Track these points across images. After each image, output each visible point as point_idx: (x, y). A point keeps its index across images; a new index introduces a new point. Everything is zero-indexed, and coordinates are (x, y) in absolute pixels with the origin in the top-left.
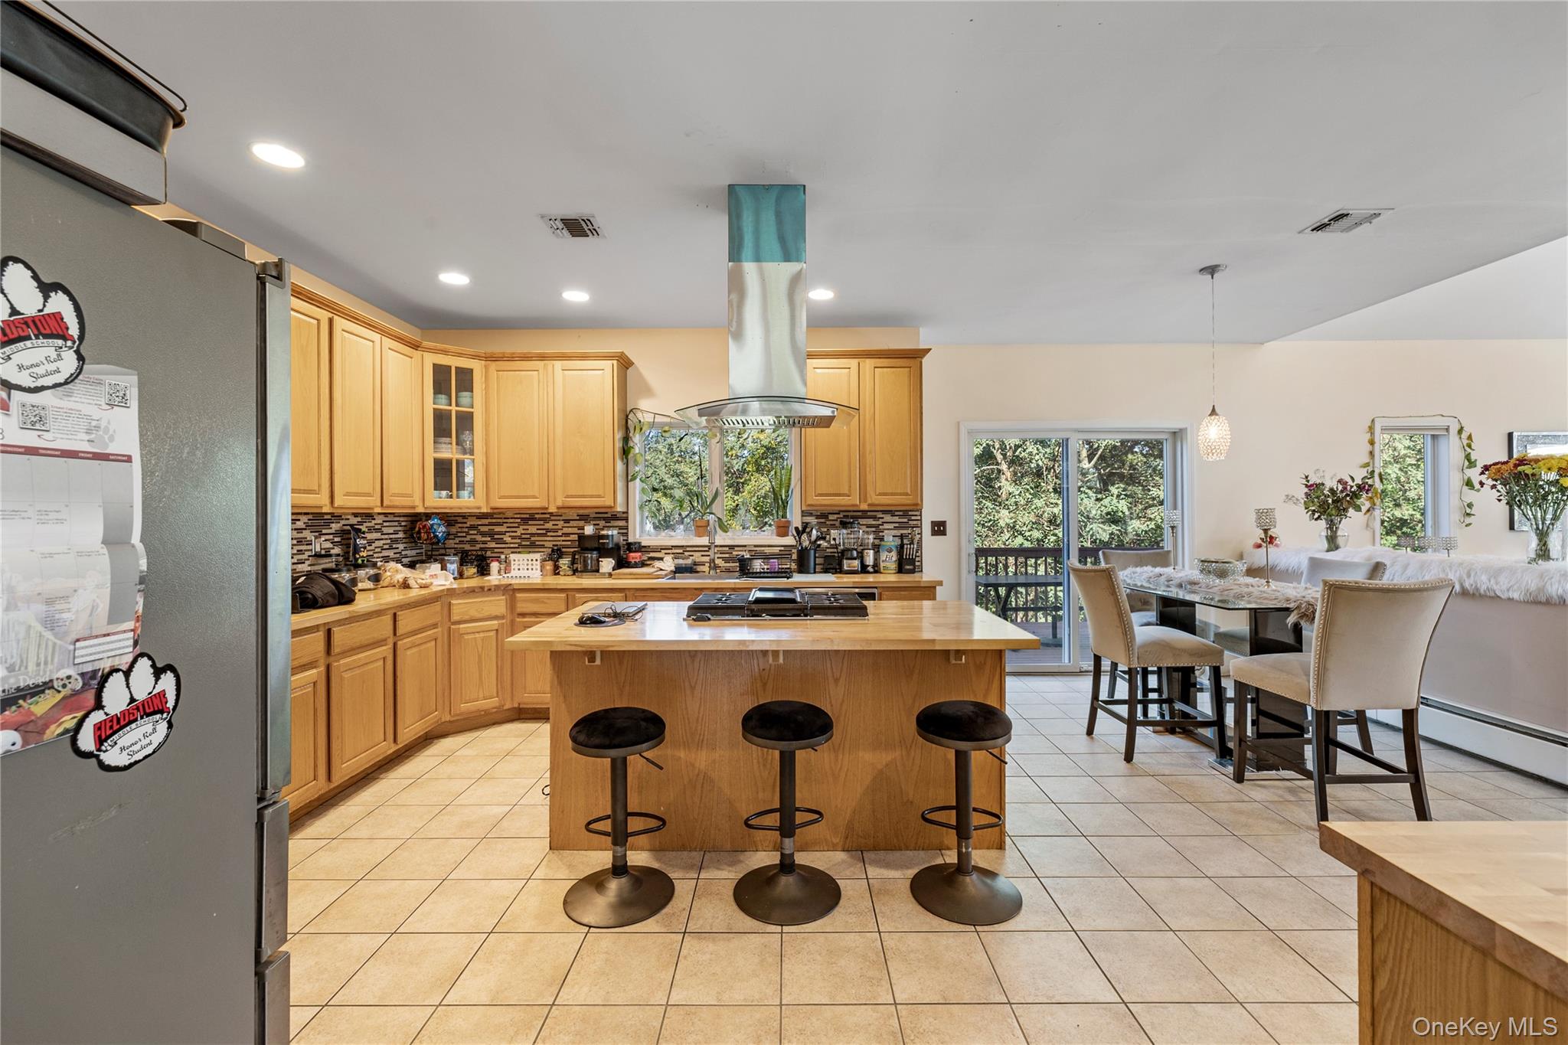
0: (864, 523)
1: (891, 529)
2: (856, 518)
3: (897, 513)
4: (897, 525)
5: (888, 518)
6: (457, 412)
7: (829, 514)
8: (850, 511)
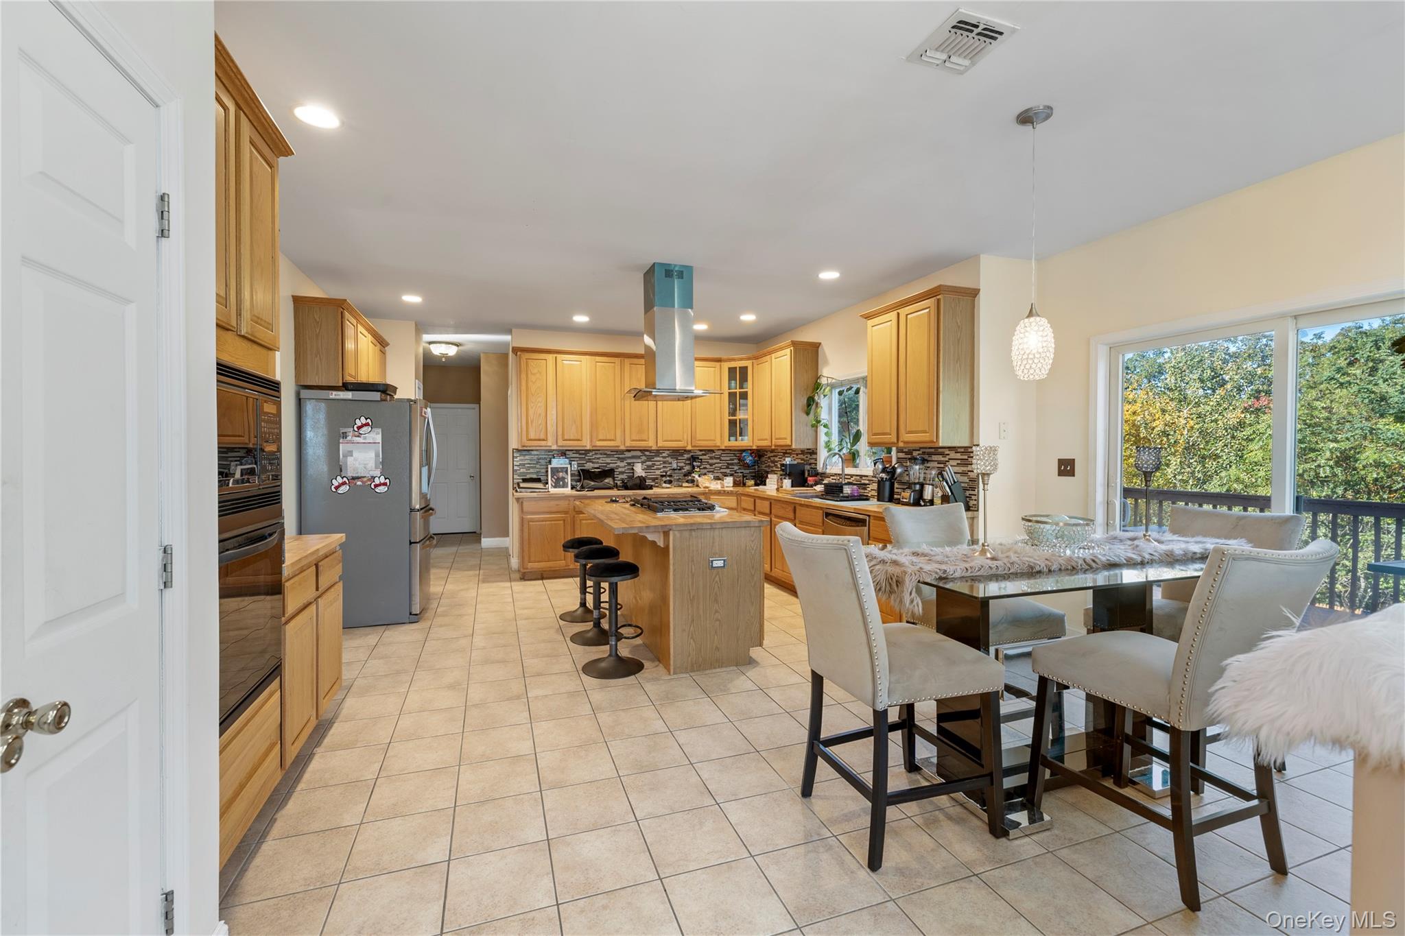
0: (936, 459)
1: (955, 466)
2: (930, 454)
3: (959, 450)
4: (959, 462)
5: (953, 455)
6: (740, 392)
7: (914, 450)
8: (926, 448)
